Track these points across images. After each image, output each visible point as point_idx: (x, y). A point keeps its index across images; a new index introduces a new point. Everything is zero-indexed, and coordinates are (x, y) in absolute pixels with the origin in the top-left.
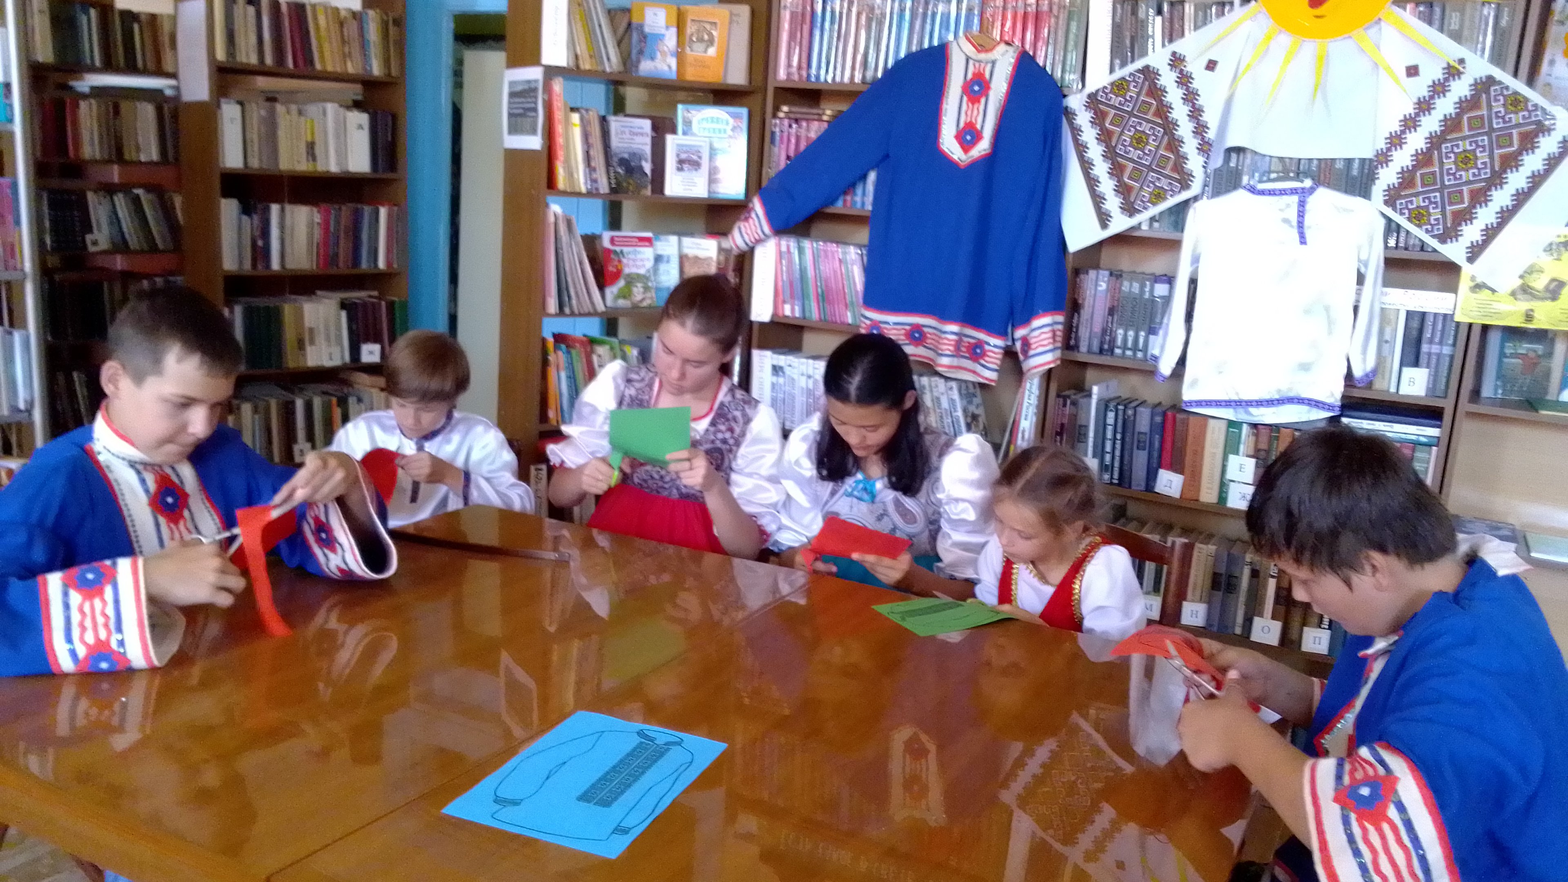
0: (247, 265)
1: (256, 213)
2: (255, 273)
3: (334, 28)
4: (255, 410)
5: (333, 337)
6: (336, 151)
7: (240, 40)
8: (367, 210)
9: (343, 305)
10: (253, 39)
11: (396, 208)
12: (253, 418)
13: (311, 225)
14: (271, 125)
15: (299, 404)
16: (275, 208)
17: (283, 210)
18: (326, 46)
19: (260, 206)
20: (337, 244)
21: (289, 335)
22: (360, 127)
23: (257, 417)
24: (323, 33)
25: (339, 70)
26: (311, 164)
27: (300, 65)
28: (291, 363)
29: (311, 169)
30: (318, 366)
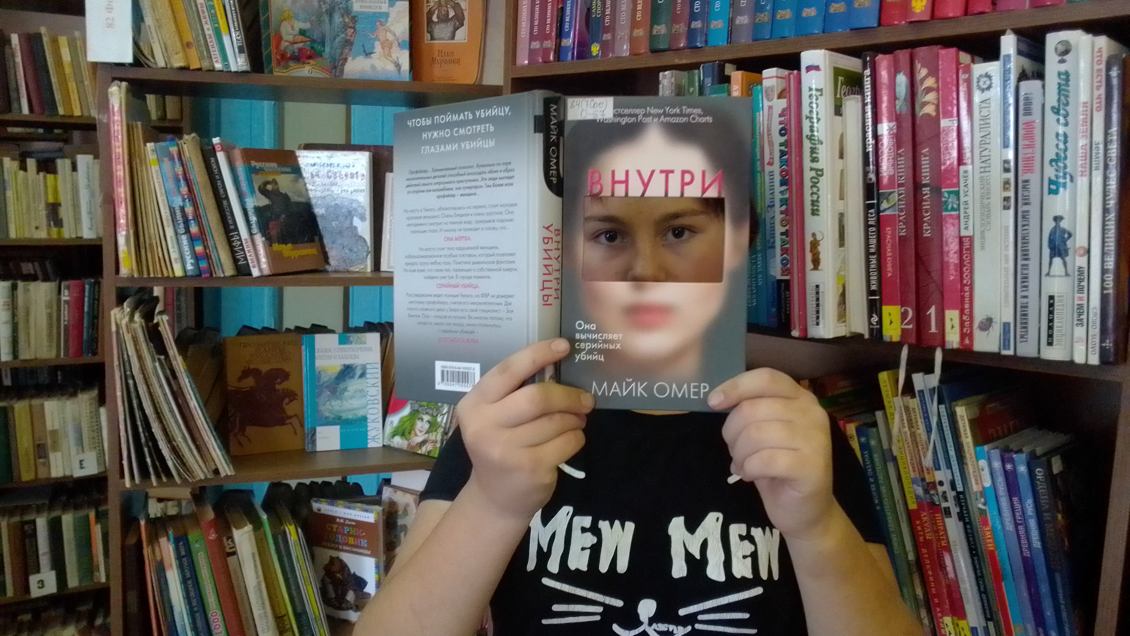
13: (56, 305)
15: (41, 524)
17: (13, 288)
18: (72, 88)
21: (24, 442)
26: (54, 230)
27: (36, 108)
28: (26, 476)
29: (54, 235)
30: (65, 477)
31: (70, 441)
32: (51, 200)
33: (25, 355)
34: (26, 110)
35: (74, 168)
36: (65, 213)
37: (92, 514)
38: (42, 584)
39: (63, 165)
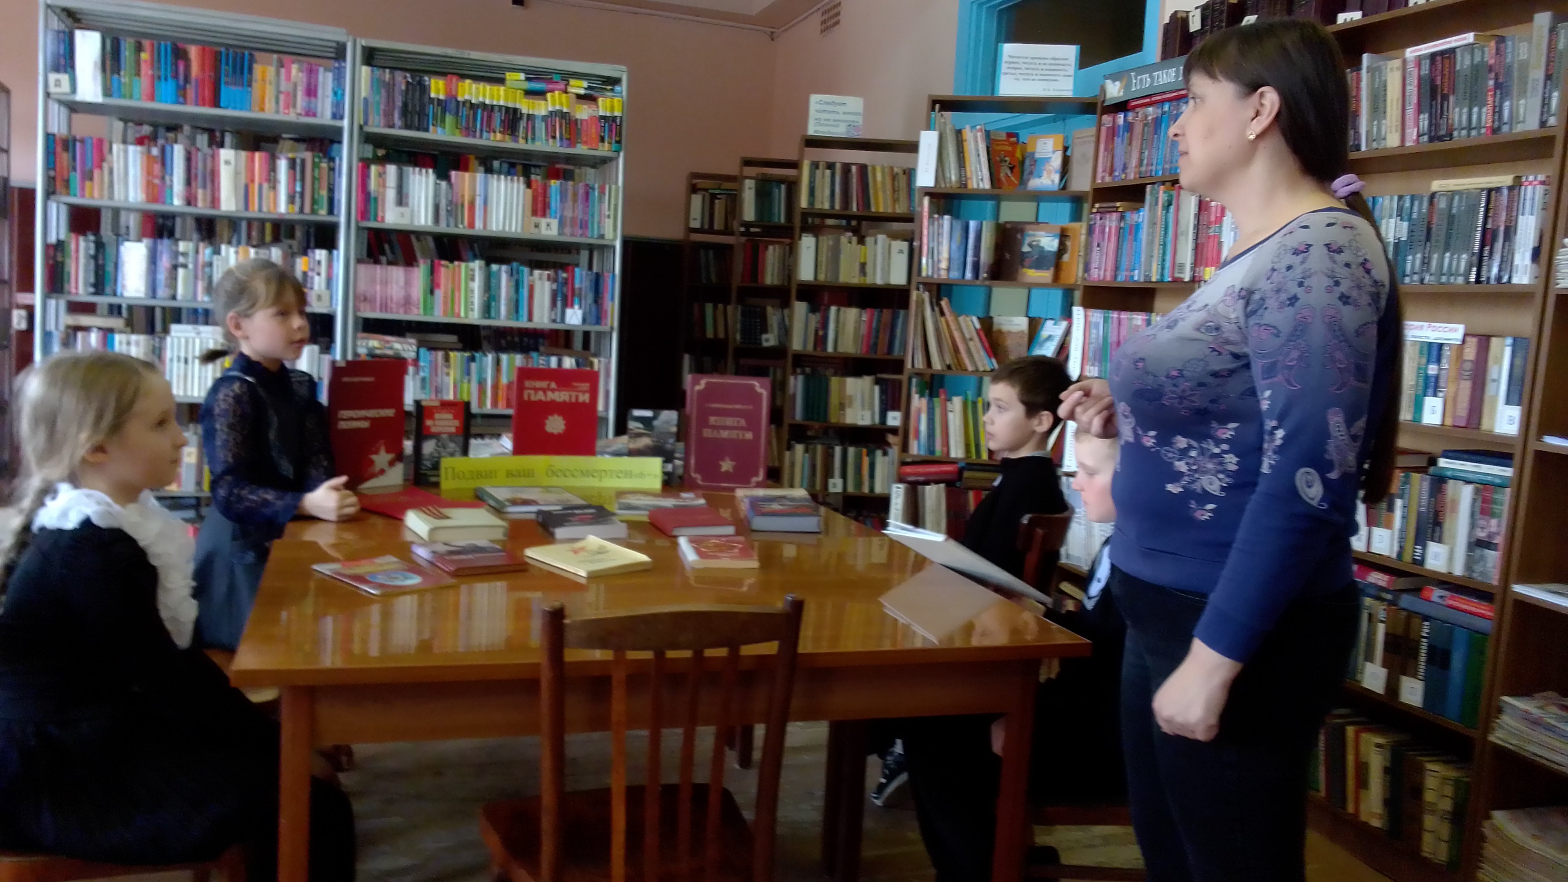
0: (810, 347)
1: (819, 312)
2: (815, 354)
3: (888, 181)
4: (806, 451)
5: (866, 404)
6: (882, 270)
7: (818, 193)
9: (877, 382)
10: (827, 192)
12: (804, 457)
13: (858, 322)
14: (836, 252)
15: (838, 450)
17: (838, 311)
18: (880, 194)
19: (823, 307)
20: (877, 337)
21: (834, 400)
22: (901, 252)
23: (807, 455)
24: (879, 185)
25: (890, 210)
26: (862, 278)
27: (861, 208)
28: (833, 419)
29: (862, 282)
30: (852, 424)
31: (857, 403)
32: (862, 261)
33: (841, 349)
34: (855, 209)
35: (876, 243)
36: (869, 269)
37: (864, 451)
38: (835, 485)
39: (869, 240)
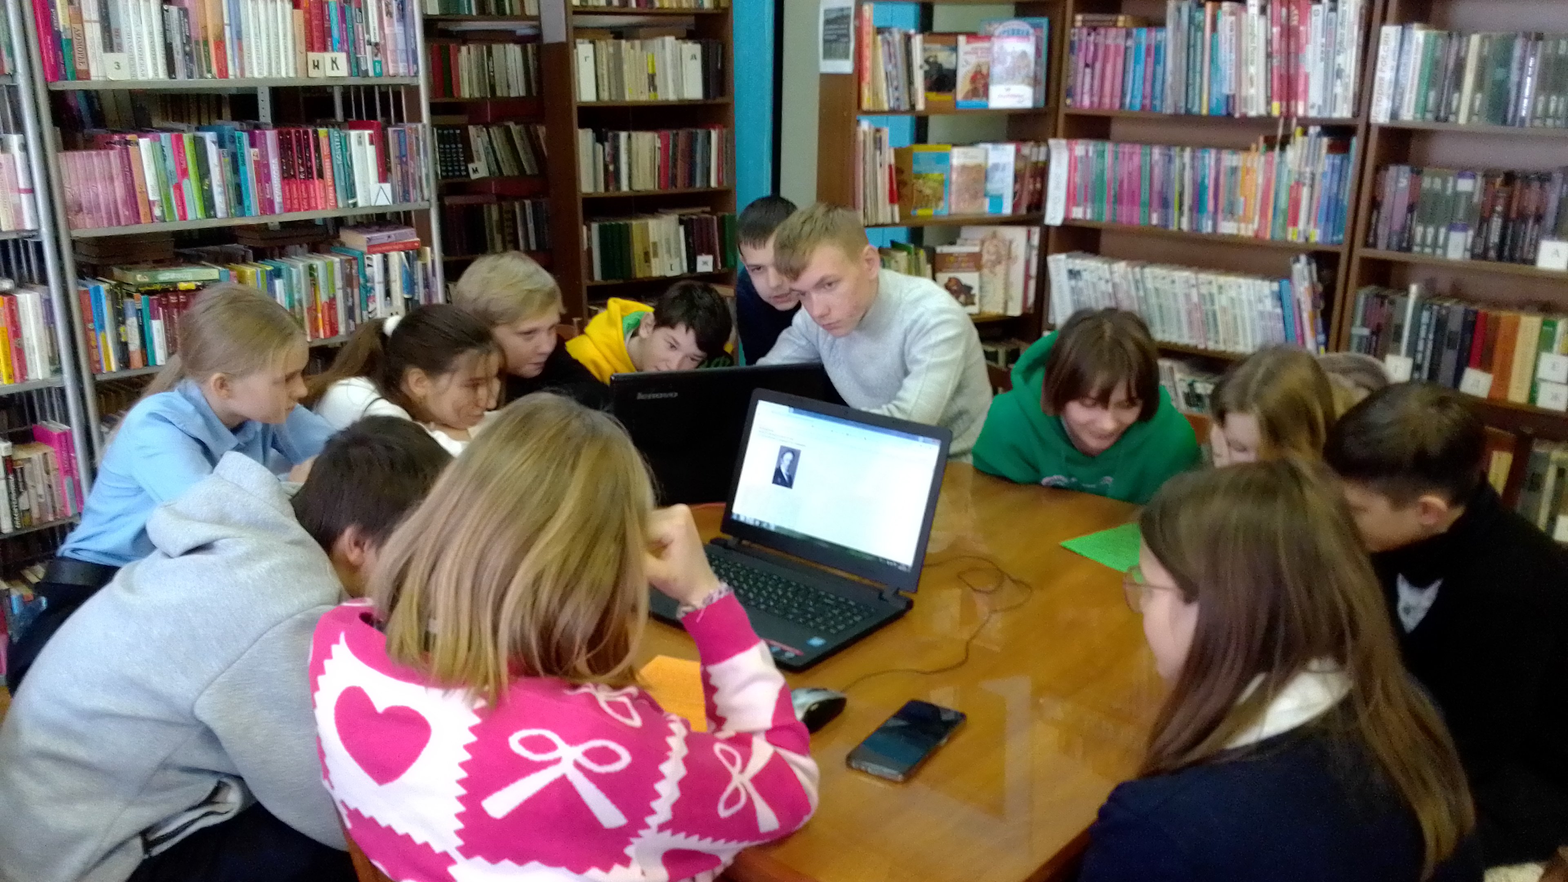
0: (601, 189)
1: (607, 140)
2: (607, 194)
5: (673, 250)
6: (673, 81)
8: (700, 133)
9: (681, 222)
11: (725, 131)
13: (653, 149)
14: (618, 61)
16: (623, 135)
17: (629, 137)
19: (610, 134)
20: (675, 166)
21: (637, 249)
22: (694, 57)
25: (675, 6)
26: (653, 94)
27: (642, 3)
28: (639, 274)
29: (652, 98)
30: (661, 277)
31: (662, 251)
32: (650, 72)
33: (637, 186)
34: (634, 4)
35: (663, 46)
36: (658, 81)
39: (654, 44)
